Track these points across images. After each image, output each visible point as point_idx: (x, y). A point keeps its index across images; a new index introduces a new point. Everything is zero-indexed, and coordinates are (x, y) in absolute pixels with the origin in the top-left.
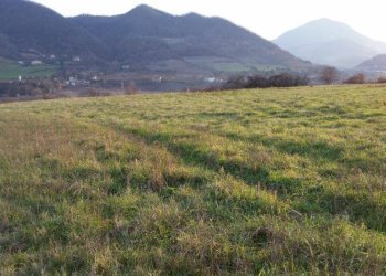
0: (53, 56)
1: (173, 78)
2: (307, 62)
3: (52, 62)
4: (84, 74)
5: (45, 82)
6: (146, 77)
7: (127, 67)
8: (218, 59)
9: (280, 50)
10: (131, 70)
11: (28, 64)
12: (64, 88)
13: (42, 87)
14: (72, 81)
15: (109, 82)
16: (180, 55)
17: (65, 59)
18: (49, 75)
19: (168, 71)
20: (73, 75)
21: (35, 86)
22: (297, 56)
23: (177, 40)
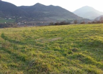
0: (14, 17)
1: (46, 22)
2: (82, 18)
3: (14, 18)
4: (23, 21)
5: (12, 24)
6: (39, 22)
7: (34, 19)
8: (58, 17)
9: (74, 14)
10: (35, 20)
11: (8, 19)
12: (17, 25)
13: (11, 25)
14: (19, 23)
15: (29, 24)
16: (48, 16)
17: (17, 18)
18: (13, 22)
19: (45, 20)
20: (20, 22)
21: (9, 25)
22: (79, 16)
23: (47, 12)
